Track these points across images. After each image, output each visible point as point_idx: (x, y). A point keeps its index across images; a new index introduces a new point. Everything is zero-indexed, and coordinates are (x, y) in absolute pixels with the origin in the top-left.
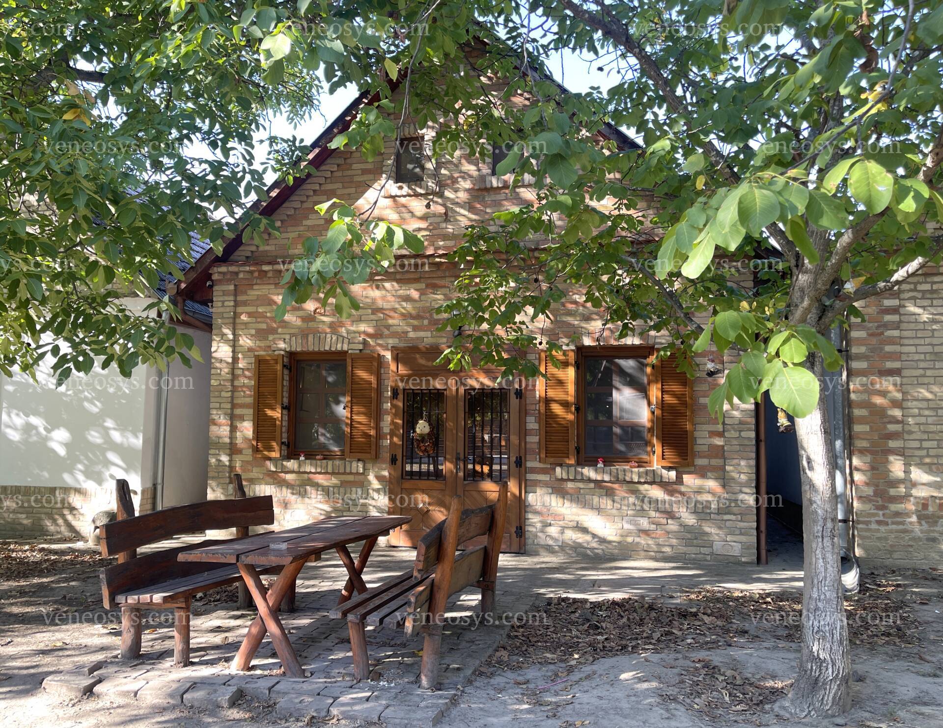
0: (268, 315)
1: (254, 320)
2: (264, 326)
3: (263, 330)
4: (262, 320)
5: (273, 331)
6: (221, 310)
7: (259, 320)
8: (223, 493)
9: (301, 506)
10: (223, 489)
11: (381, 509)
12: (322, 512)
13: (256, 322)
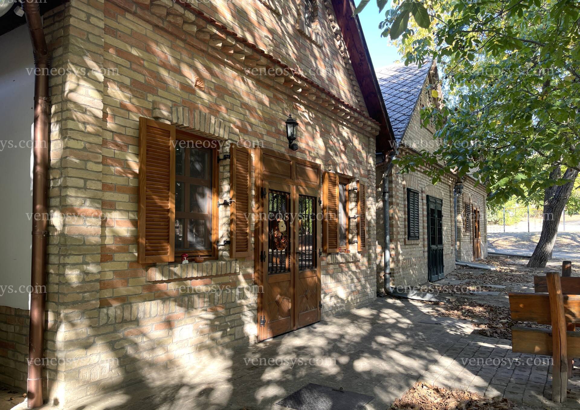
0: (146, 64)
1: (128, 64)
2: (141, 79)
3: (140, 83)
4: (140, 69)
5: (153, 90)
6: (85, 26)
7: (134, 66)
8: (90, 326)
9: (188, 320)
10: (90, 318)
11: (252, 307)
12: (208, 322)
13: (131, 68)
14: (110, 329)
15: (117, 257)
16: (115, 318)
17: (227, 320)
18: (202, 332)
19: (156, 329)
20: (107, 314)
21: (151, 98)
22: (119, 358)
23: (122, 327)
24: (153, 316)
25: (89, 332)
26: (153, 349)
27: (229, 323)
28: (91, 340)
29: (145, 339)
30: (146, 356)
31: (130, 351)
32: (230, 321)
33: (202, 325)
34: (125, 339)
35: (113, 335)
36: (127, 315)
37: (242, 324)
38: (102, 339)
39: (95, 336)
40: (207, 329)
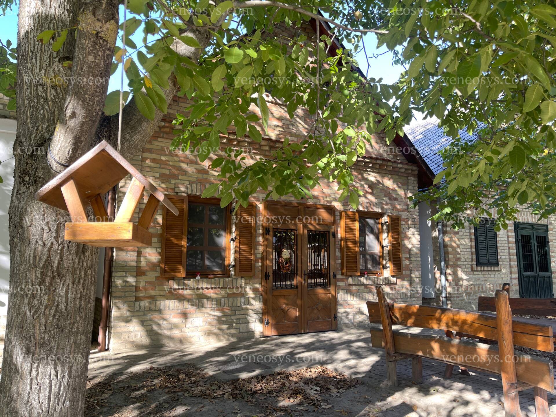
4: (167, 167)
8: (129, 311)
9: (199, 315)
10: (129, 306)
11: (257, 311)
12: (216, 318)
13: (160, 168)
14: (142, 313)
15: (148, 273)
16: (145, 308)
17: (233, 318)
18: (210, 323)
19: (173, 318)
20: (140, 305)
21: (173, 182)
22: (147, 331)
23: (149, 313)
24: (171, 309)
25: (128, 314)
26: (171, 329)
27: (235, 321)
28: (129, 319)
29: (165, 322)
30: (166, 332)
31: (155, 328)
32: (236, 319)
33: (210, 319)
34: (151, 320)
35: (143, 317)
36: (152, 307)
37: (247, 322)
38: (136, 319)
39: (132, 316)
40: (215, 322)
